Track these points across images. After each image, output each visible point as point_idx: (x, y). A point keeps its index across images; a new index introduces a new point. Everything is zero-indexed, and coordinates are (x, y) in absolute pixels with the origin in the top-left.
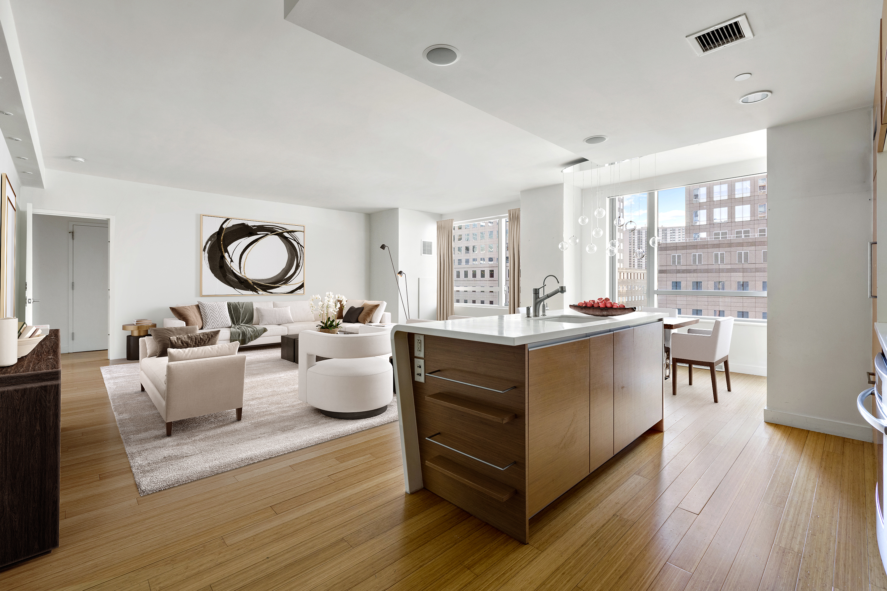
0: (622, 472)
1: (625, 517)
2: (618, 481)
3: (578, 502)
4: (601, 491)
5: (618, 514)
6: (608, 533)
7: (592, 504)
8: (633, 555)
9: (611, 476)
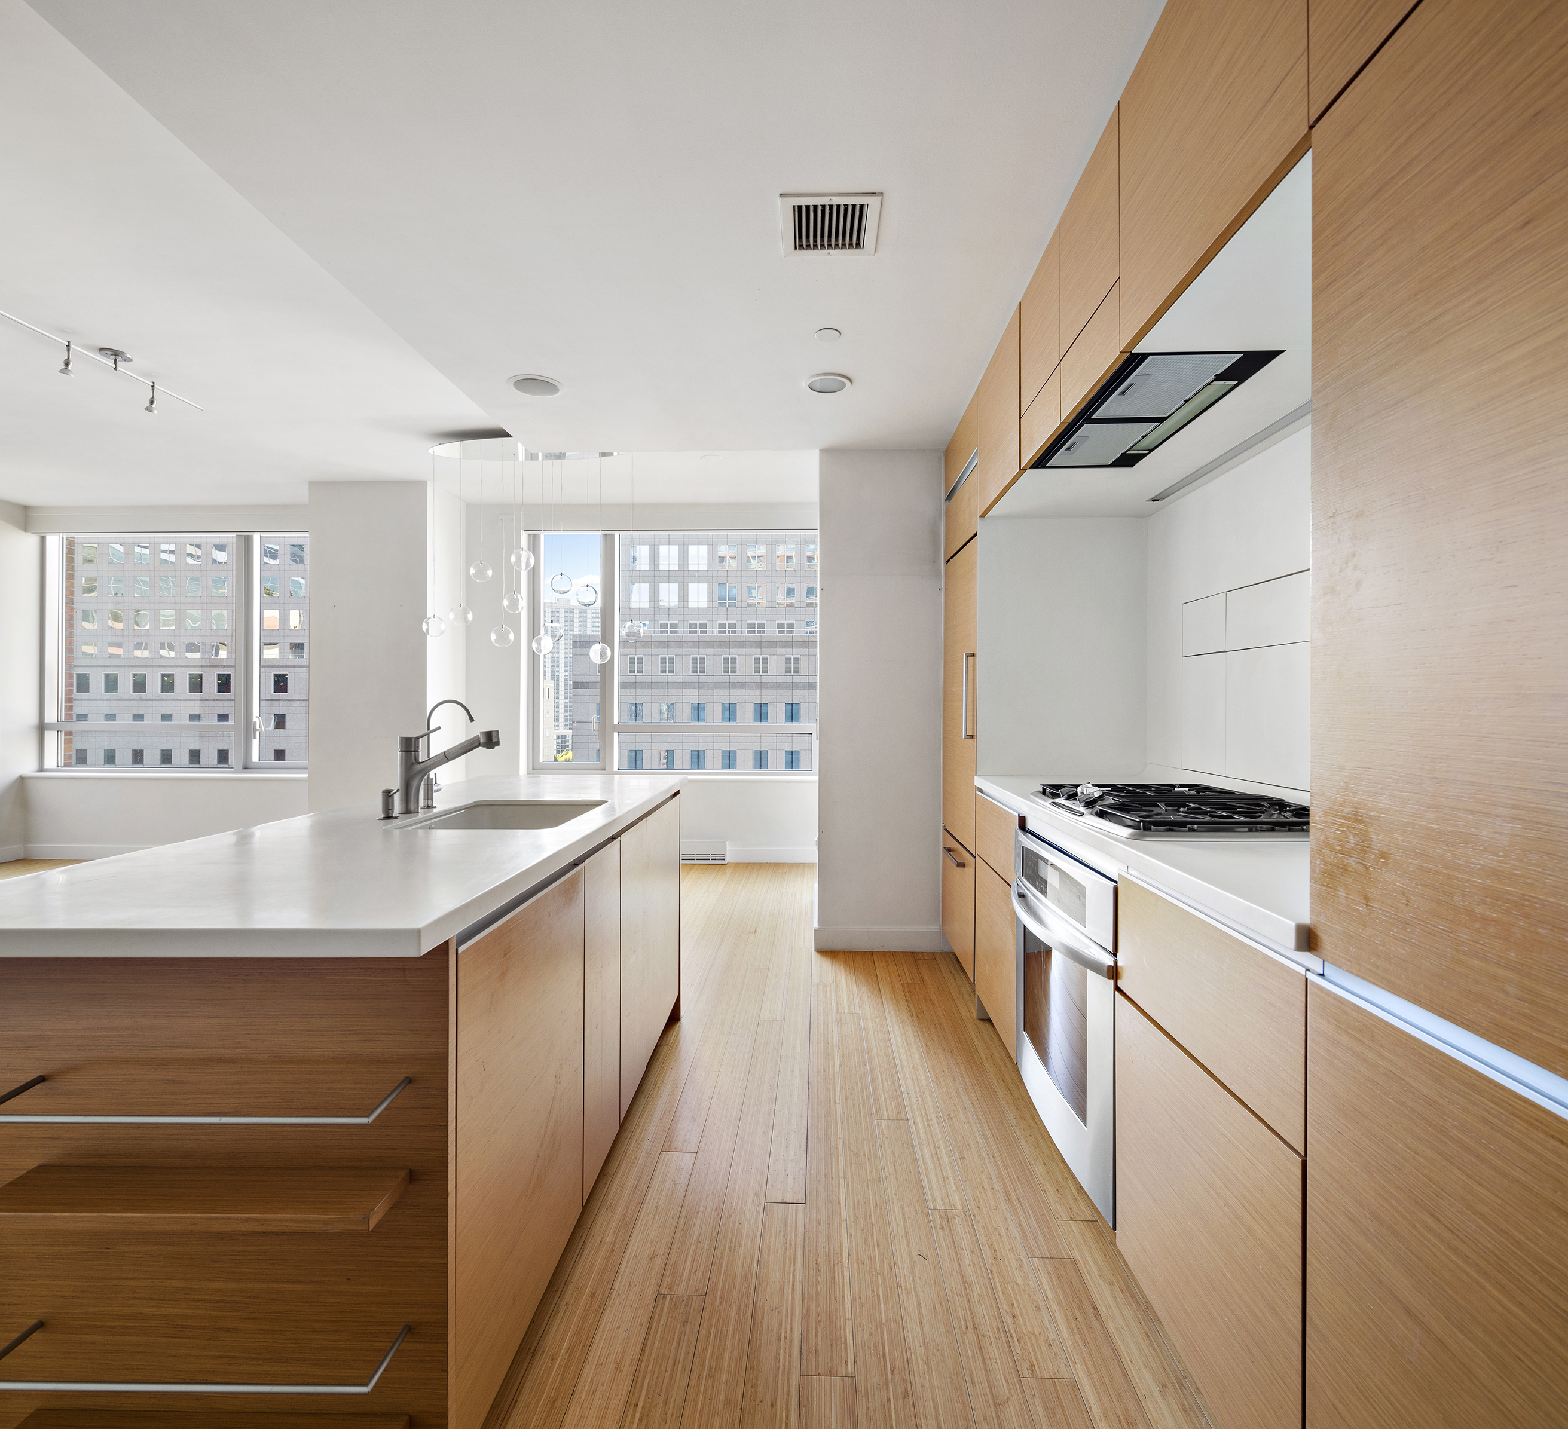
0: (636, 1158)
1: (681, 1290)
2: (636, 1188)
3: (563, 1304)
4: (609, 1239)
5: (664, 1291)
6: (660, 1368)
7: (598, 1292)
8: (733, 1401)
9: (616, 1182)
